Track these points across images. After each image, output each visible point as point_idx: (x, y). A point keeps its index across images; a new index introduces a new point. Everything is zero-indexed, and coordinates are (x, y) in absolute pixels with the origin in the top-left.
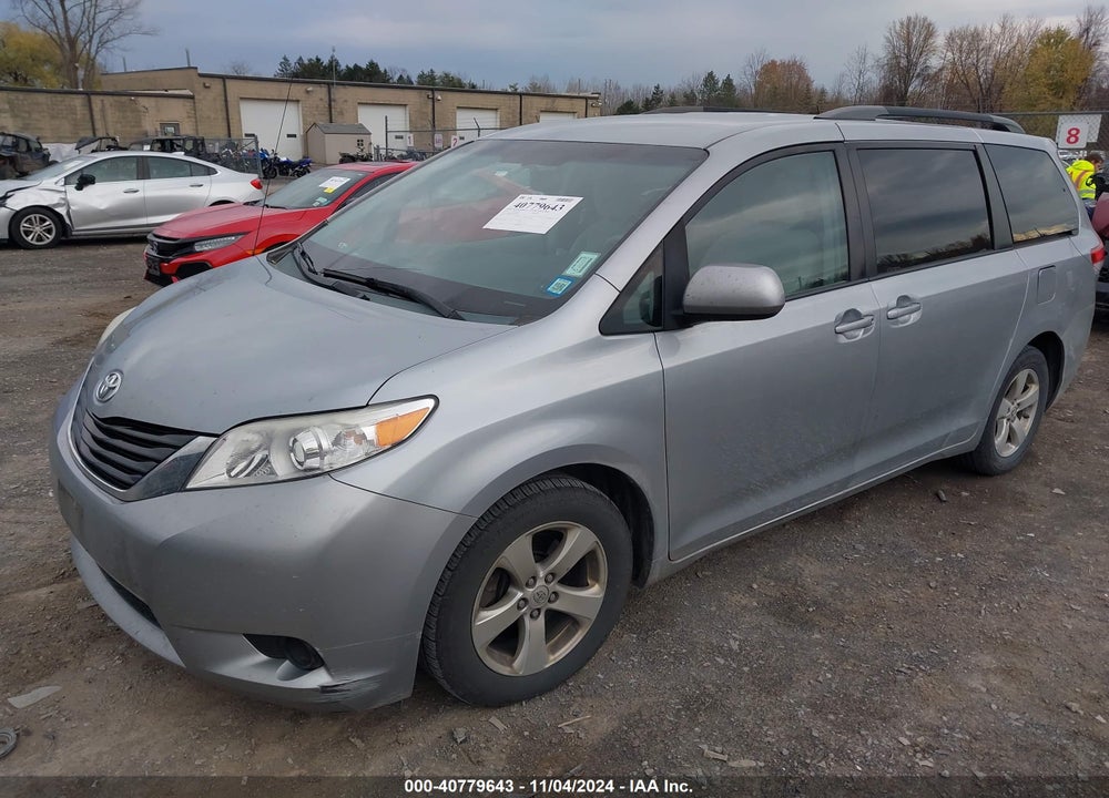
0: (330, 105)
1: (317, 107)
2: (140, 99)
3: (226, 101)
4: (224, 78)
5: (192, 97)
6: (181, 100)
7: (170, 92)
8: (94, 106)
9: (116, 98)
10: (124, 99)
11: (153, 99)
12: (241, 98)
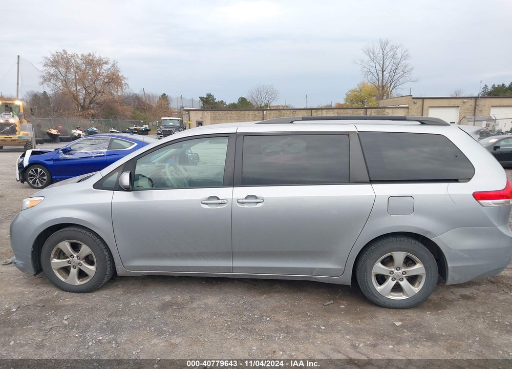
0: (475, 108)
1: (468, 109)
2: (386, 109)
3: (423, 108)
4: (423, 99)
5: (408, 108)
6: (403, 109)
7: (400, 106)
8: (367, 113)
9: (377, 109)
10: (379, 110)
11: (391, 109)
12: (430, 107)
